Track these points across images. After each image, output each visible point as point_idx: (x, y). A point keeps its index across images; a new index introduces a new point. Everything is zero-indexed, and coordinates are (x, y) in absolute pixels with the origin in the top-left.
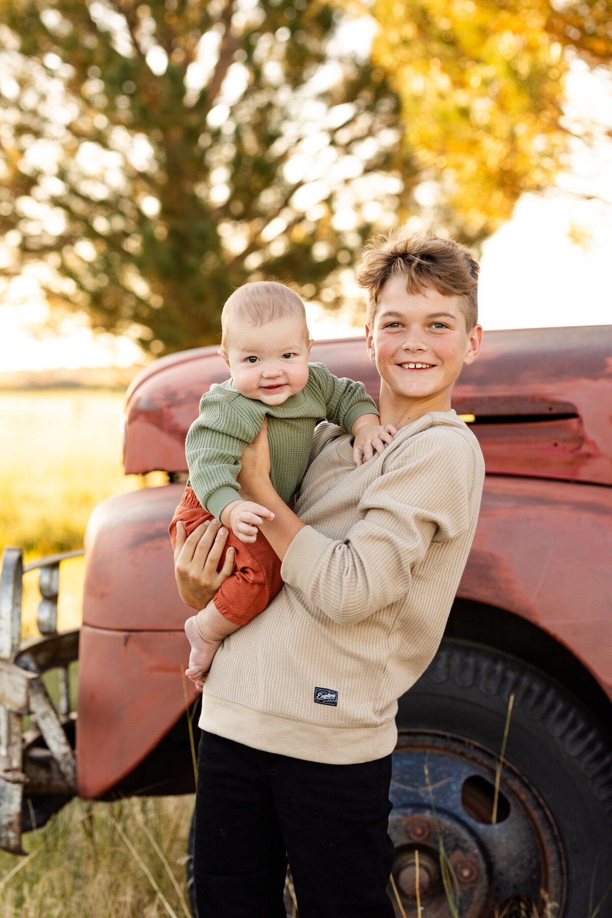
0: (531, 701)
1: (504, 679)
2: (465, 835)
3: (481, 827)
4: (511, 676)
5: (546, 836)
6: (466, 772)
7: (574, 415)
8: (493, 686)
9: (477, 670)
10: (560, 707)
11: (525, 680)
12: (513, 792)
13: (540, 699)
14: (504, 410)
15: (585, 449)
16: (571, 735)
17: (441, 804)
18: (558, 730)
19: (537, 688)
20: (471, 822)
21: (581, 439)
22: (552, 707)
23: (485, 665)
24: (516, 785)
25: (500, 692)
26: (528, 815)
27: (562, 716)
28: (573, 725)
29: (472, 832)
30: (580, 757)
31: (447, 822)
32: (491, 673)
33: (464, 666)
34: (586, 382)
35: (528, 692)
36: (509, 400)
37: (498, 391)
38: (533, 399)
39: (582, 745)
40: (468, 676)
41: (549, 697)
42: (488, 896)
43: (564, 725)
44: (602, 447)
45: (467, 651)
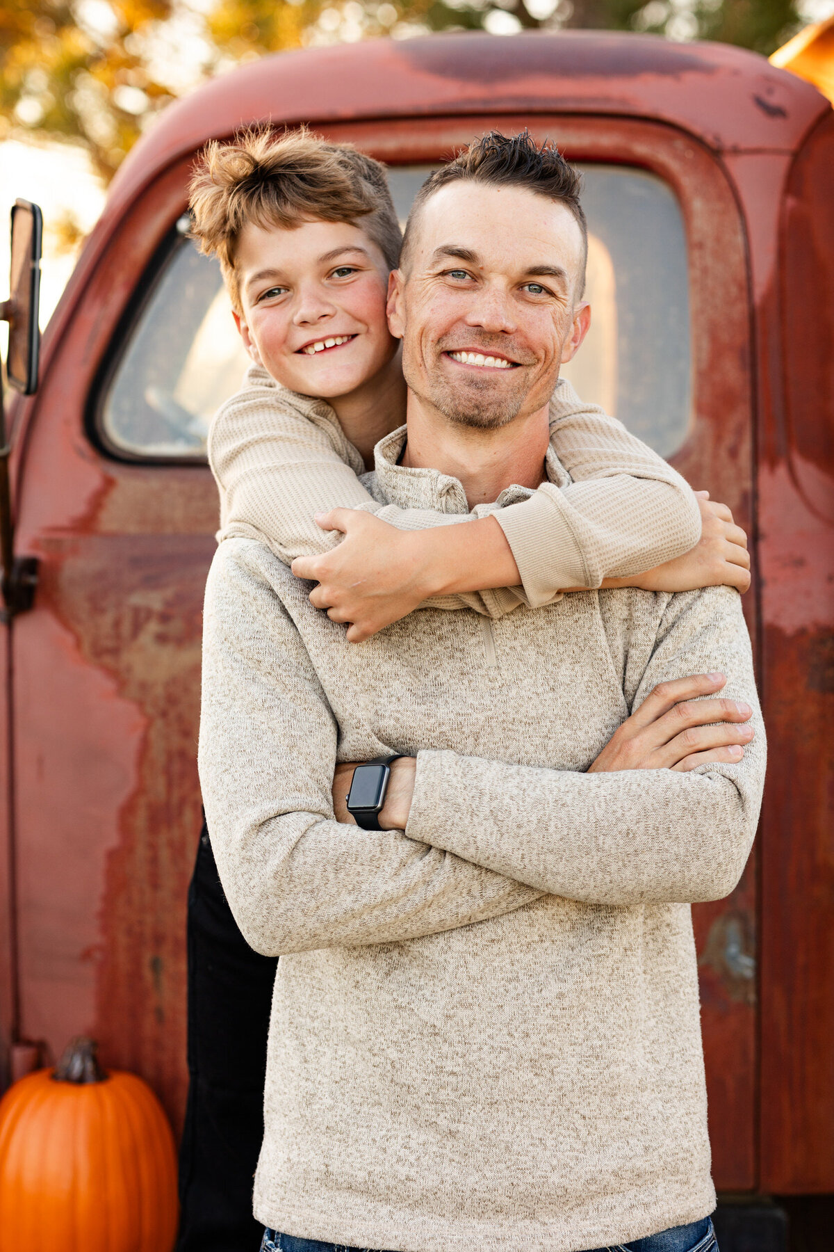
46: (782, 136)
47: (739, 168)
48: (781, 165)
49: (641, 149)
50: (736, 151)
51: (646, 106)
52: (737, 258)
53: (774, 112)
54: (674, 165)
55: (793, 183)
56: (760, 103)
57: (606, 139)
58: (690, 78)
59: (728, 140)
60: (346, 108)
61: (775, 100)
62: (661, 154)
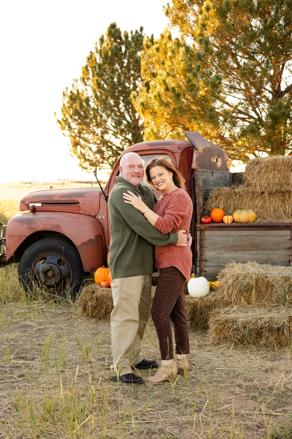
0: (68, 248)
1: (64, 244)
2: (57, 268)
3: (60, 267)
4: (65, 243)
5: (70, 268)
6: (58, 258)
7: (79, 203)
8: (62, 245)
9: (60, 242)
10: (72, 248)
11: (67, 244)
12: (65, 261)
13: (69, 247)
14: (69, 202)
15: (80, 208)
16: (73, 253)
17: (54, 263)
18: (72, 252)
19: (69, 245)
20: (58, 266)
21: (79, 207)
22: (71, 248)
23: (61, 242)
24: (66, 260)
25: (63, 246)
26: (68, 265)
27: (72, 250)
28: (74, 251)
29: (58, 267)
30: (75, 256)
31: (54, 266)
32: (62, 243)
33: (58, 242)
34: (81, 198)
35: (67, 246)
36: (70, 200)
37: (69, 199)
38: (73, 200)
39: (75, 254)
40: (58, 244)
41: (71, 247)
42: (61, 277)
43: (73, 251)
44: (83, 208)
45: (59, 240)
46: (180, 151)
47: (175, 154)
48: (180, 154)
49: (166, 153)
50: (175, 153)
51: (166, 149)
52: (175, 164)
53: (180, 148)
54: (169, 154)
55: (181, 156)
56: (178, 147)
57: (163, 152)
58: (172, 145)
59: (175, 152)
60: (139, 150)
61: (180, 147)
62: (168, 153)
